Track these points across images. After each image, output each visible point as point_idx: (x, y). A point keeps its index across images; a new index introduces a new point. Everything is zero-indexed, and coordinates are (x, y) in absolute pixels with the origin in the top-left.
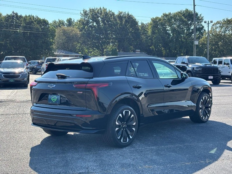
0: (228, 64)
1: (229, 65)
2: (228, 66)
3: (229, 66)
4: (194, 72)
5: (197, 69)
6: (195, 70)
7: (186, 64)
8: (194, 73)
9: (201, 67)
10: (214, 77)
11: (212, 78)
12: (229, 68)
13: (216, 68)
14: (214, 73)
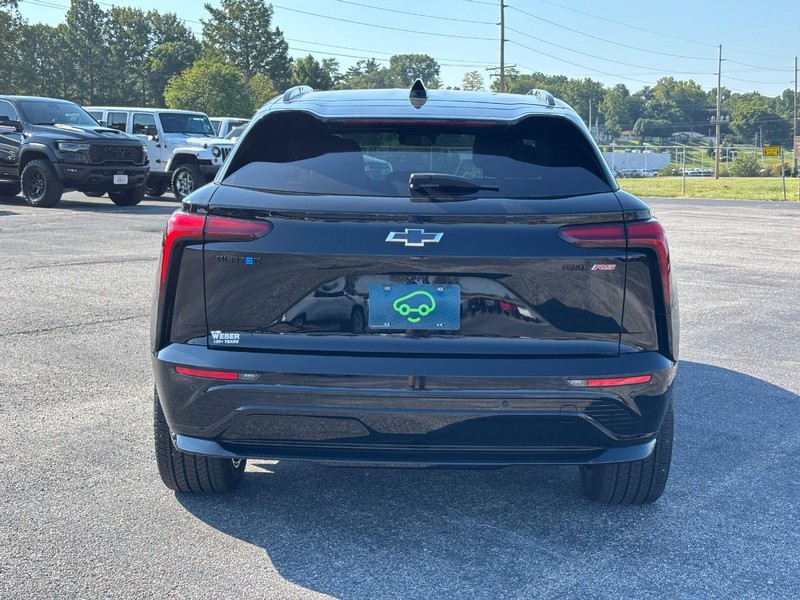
0: (152, 131)
1: (156, 137)
2: (154, 139)
3: (157, 140)
4: (59, 156)
5: (70, 146)
6: (62, 152)
7: (12, 124)
8: (59, 161)
9: (83, 139)
10: (131, 177)
11: (126, 182)
12: (159, 146)
13: (136, 144)
14: (131, 164)
